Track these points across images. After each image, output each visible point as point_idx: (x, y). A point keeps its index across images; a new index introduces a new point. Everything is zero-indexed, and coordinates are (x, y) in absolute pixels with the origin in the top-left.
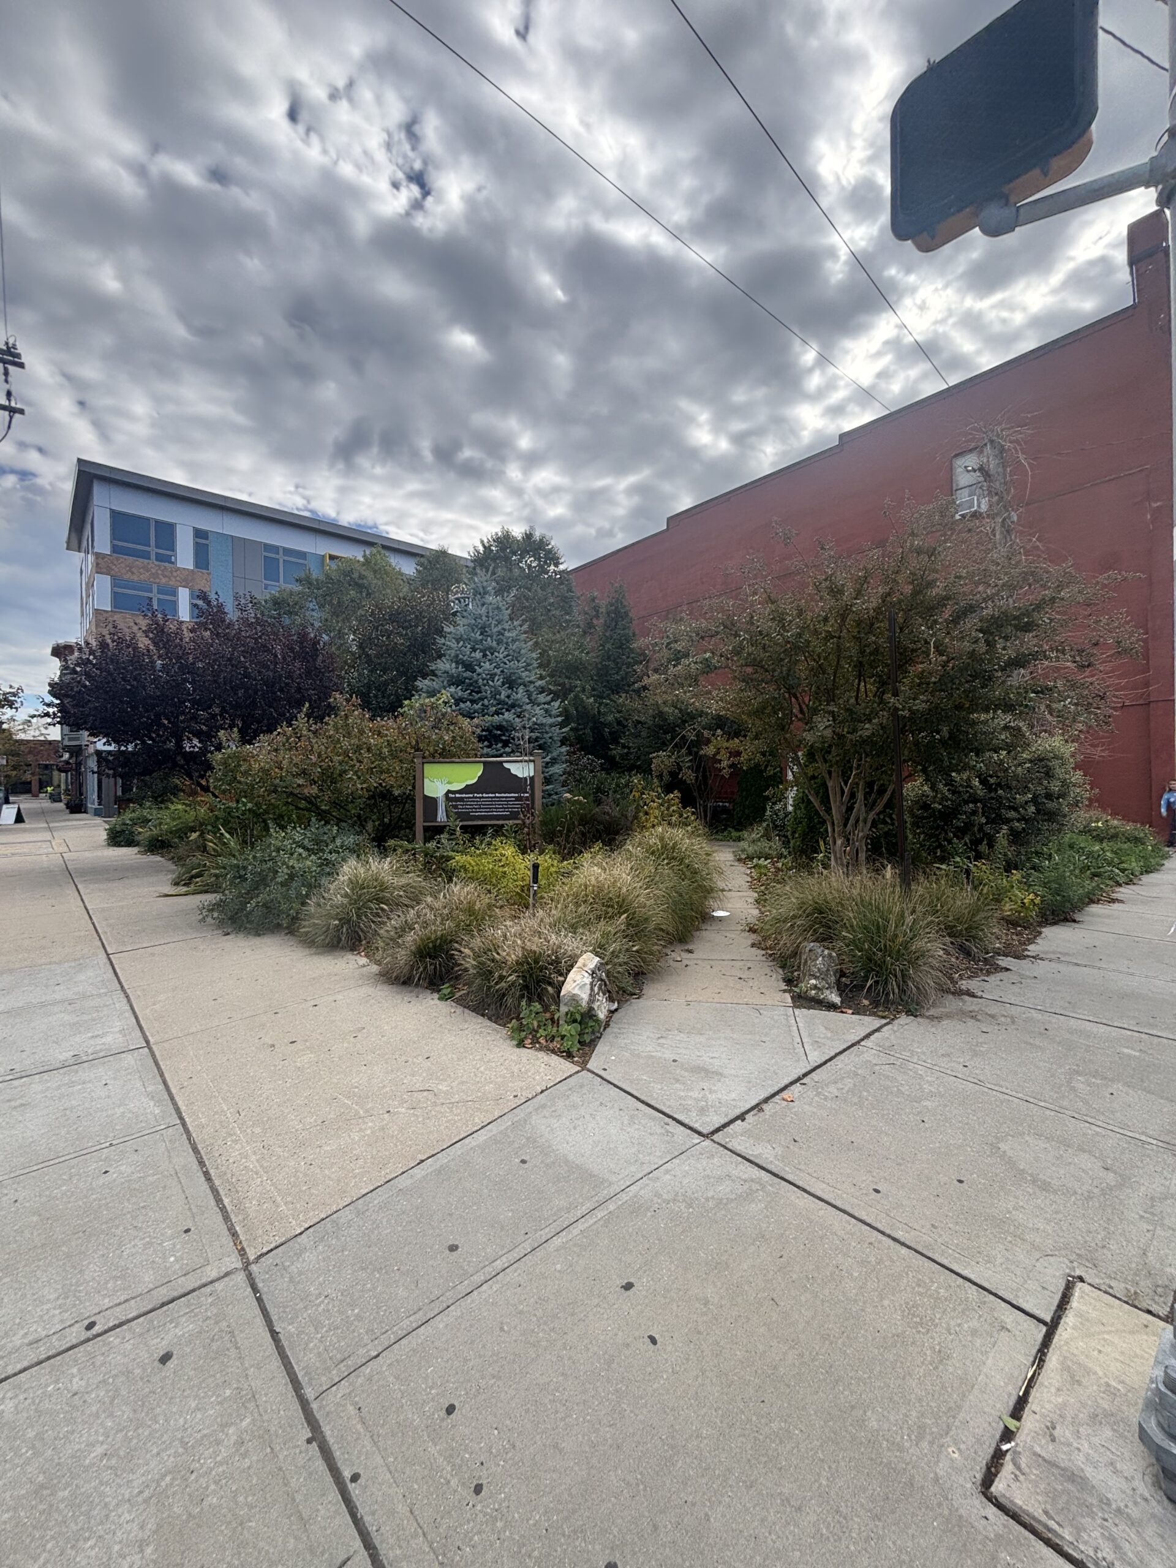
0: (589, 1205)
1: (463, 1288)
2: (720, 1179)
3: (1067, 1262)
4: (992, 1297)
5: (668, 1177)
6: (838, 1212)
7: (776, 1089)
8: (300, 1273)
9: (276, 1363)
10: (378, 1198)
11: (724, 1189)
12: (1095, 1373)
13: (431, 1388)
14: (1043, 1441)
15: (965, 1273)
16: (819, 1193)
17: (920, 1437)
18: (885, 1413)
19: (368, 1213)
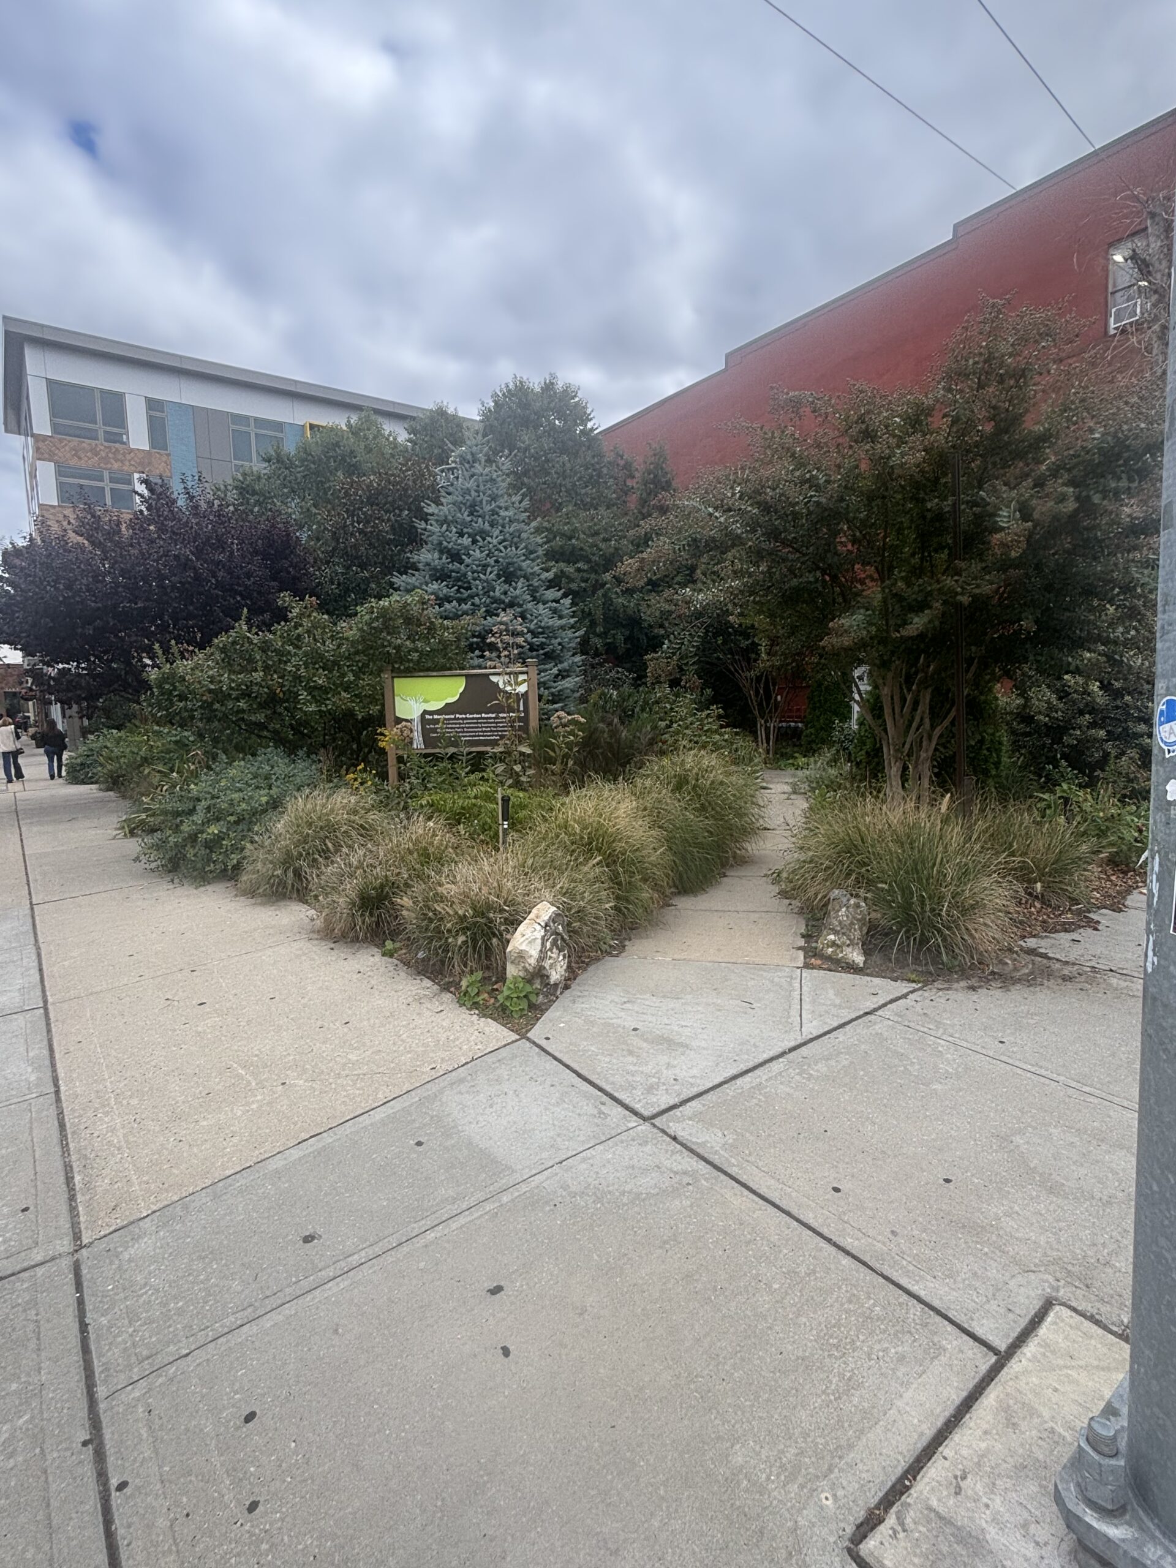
0: (480, 1196)
1: (305, 1284)
2: (645, 1171)
3: (1051, 1279)
4: (938, 1319)
5: (584, 1166)
6: (779, 1213)
7: (751, 1065)
8: (130, 1261)
9: (76, 1357)
10: (241, 1181)
11: (647, 1182)
12: (1040, 1416)
13: (236, 1393)
14: (945, 1493)
15: (914, 1289)
16: (763, 1191)
17: (792, 1478)
18: (758, 1448)
19: (224, 1197)
